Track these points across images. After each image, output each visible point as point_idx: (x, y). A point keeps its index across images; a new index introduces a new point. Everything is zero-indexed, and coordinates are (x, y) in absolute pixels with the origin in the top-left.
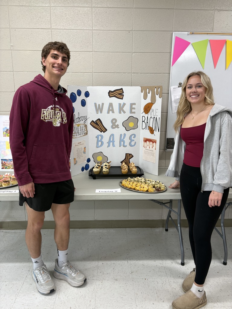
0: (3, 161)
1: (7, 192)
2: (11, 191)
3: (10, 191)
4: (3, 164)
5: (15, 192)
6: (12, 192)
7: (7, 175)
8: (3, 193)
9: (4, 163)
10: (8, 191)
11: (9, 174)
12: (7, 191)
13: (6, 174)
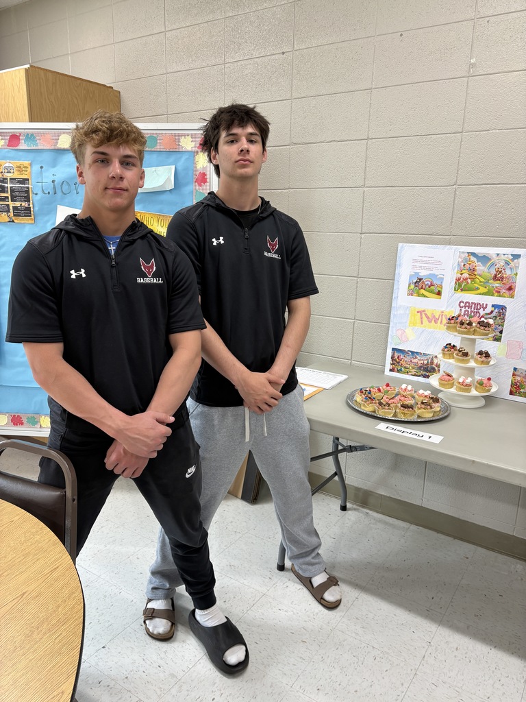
0: (396, 354)
1: (411, 436)
2: (421, 434)
3: (418, 433)
4: (395, 360)
5: (430, 440)
6: (421, 438)
7: (405, 389)
8: (400, 433)
9: (398, 357)
10: (414, 432)
11: (410, 388)
12: (410, 431)
13: (404, 386)
